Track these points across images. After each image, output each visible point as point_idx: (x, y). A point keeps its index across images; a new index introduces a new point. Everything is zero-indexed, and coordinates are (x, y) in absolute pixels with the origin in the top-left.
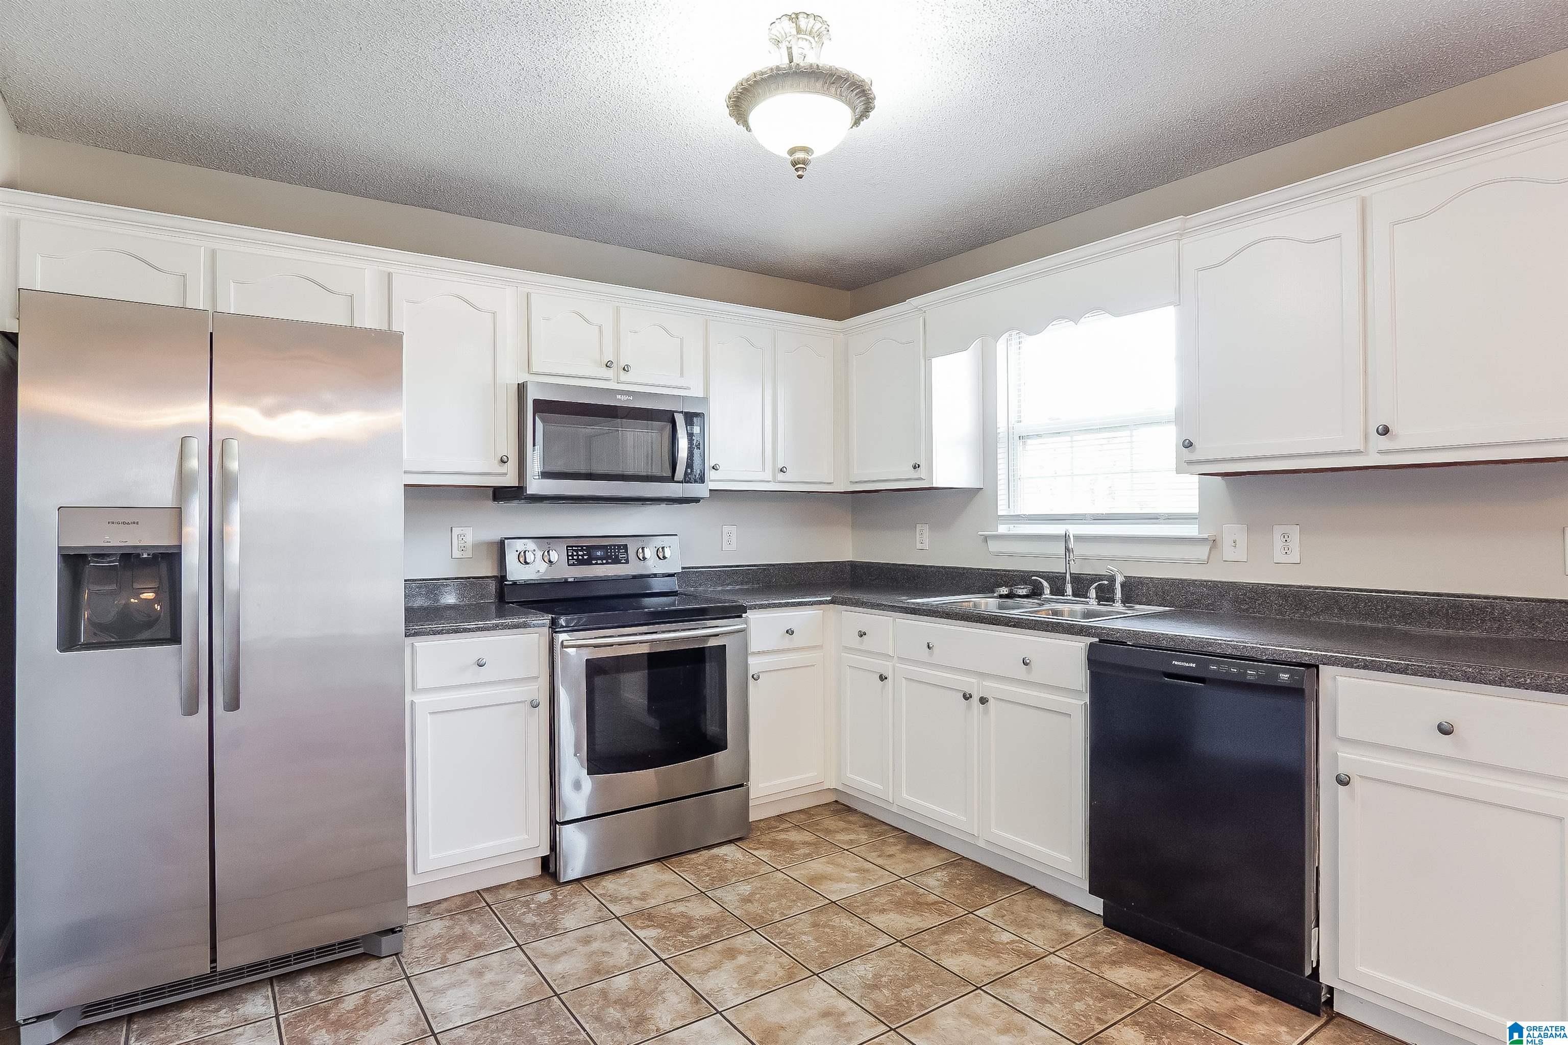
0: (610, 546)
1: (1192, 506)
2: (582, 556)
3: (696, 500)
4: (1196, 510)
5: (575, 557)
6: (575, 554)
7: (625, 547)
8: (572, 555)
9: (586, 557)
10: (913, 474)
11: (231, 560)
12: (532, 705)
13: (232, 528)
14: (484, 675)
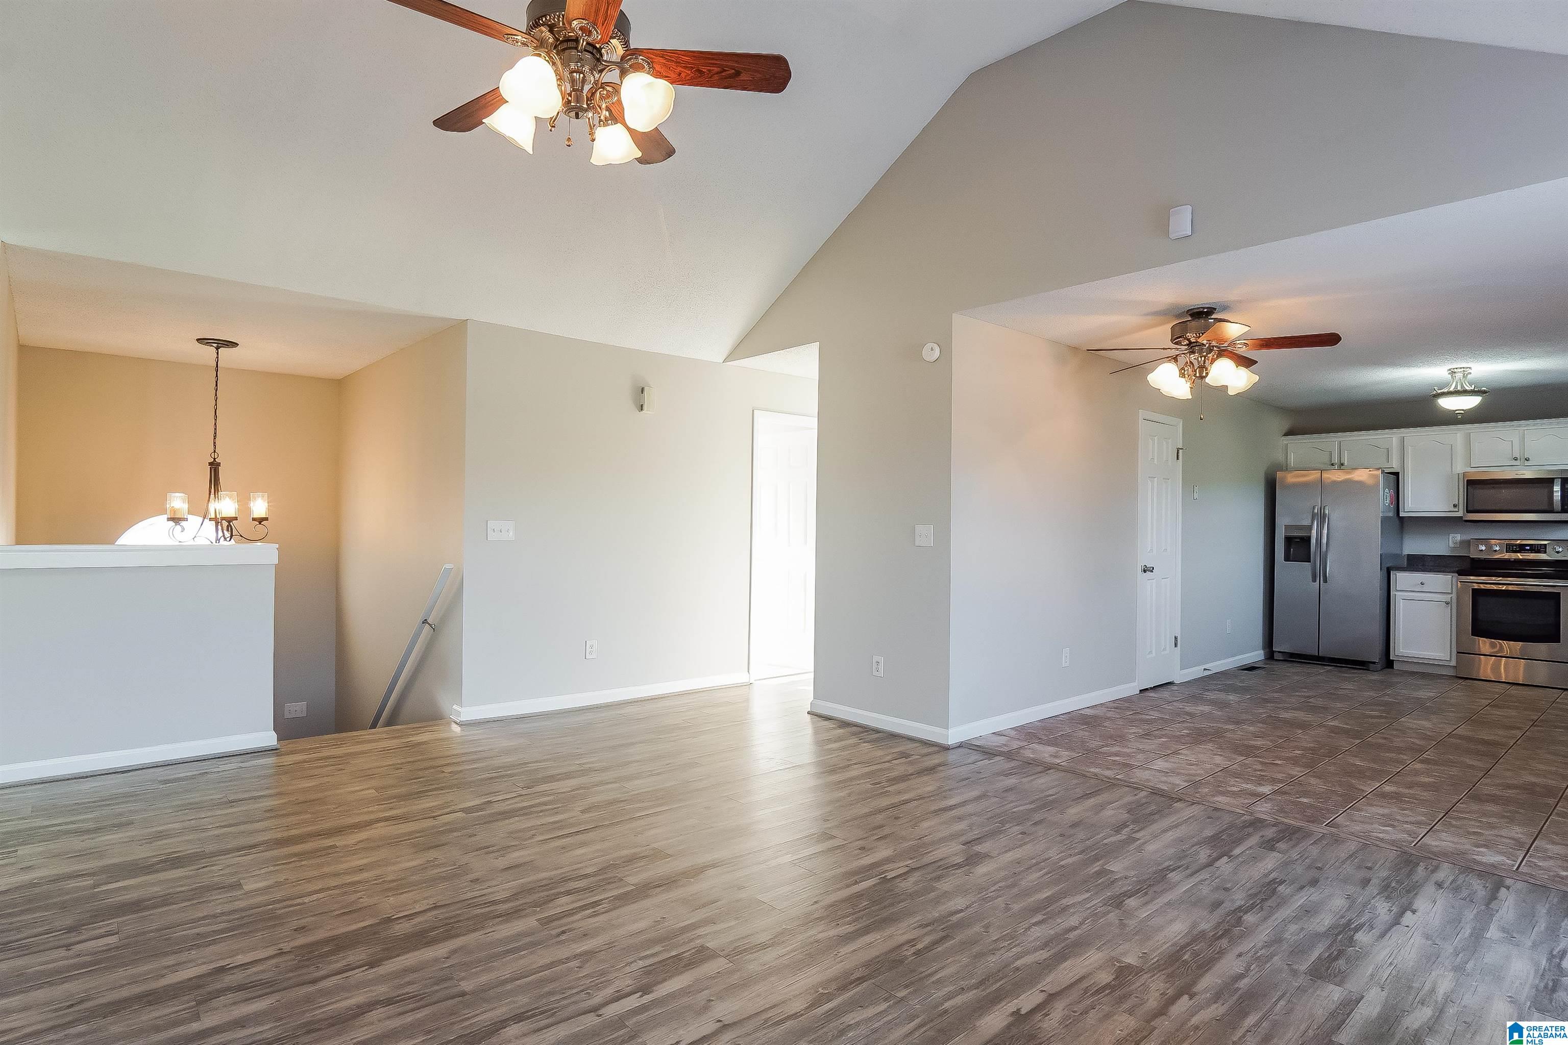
0: (1534, 545)
2: (1514, 547)
5: (1511, 549)
6: (1510, 547)
7: (1544, 545)
8: (1508, 548)
9: (1518, 549)
11: (1324, 540)
12: (1447, 603)
13: (1325, 531)
14: (1425, 589)
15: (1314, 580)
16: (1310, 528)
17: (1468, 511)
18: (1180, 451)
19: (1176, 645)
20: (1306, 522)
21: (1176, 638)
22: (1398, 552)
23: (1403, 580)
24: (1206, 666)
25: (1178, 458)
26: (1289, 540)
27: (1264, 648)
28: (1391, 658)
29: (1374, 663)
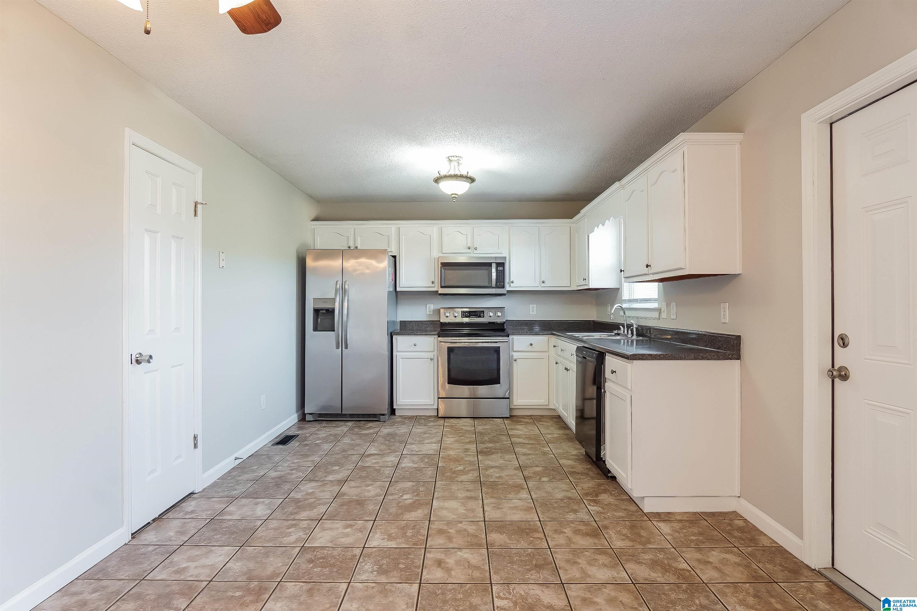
0: (478, 311)
1: (655, 295)
2: (467, 314)
3: (504, 295)
4: (657, 297)
5: (464, 315)
6: (464, 313)
7: (483, 311)
8: (463, 314)
9: (468, 315)
10: (584, 283)
11: (345, 312)
12: (431, 359)
13: (346, 304)
14: (416, 348)
15: (338, 348)
16: (334, 300)
17: (442, 287)
18: (199, 207)
19: (196, 446)
20: (331, 295)
21: (195, 438)
22: (395, 320)
23: (400, 341)
24: (237, 455)
25: (195, 215)
26: (317, 311)
27: (297, 411)
28: (394, 408)
29: (383, 415)
